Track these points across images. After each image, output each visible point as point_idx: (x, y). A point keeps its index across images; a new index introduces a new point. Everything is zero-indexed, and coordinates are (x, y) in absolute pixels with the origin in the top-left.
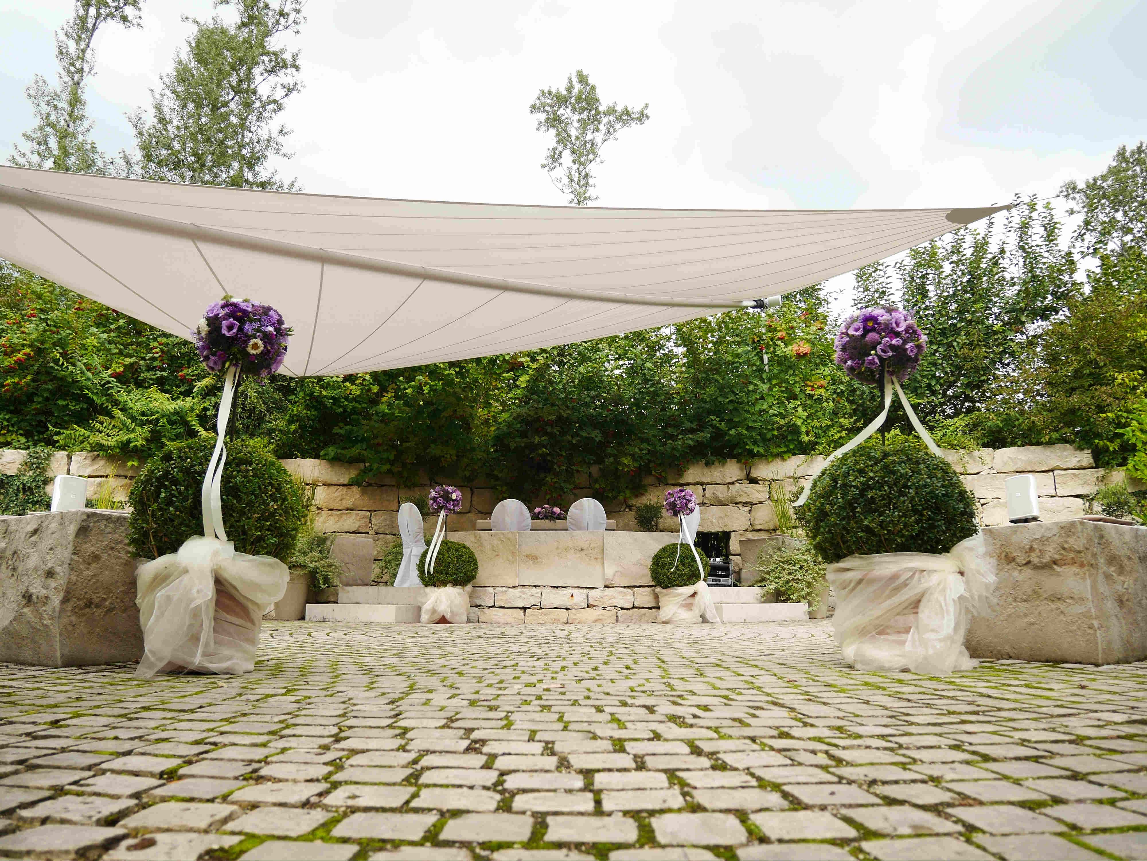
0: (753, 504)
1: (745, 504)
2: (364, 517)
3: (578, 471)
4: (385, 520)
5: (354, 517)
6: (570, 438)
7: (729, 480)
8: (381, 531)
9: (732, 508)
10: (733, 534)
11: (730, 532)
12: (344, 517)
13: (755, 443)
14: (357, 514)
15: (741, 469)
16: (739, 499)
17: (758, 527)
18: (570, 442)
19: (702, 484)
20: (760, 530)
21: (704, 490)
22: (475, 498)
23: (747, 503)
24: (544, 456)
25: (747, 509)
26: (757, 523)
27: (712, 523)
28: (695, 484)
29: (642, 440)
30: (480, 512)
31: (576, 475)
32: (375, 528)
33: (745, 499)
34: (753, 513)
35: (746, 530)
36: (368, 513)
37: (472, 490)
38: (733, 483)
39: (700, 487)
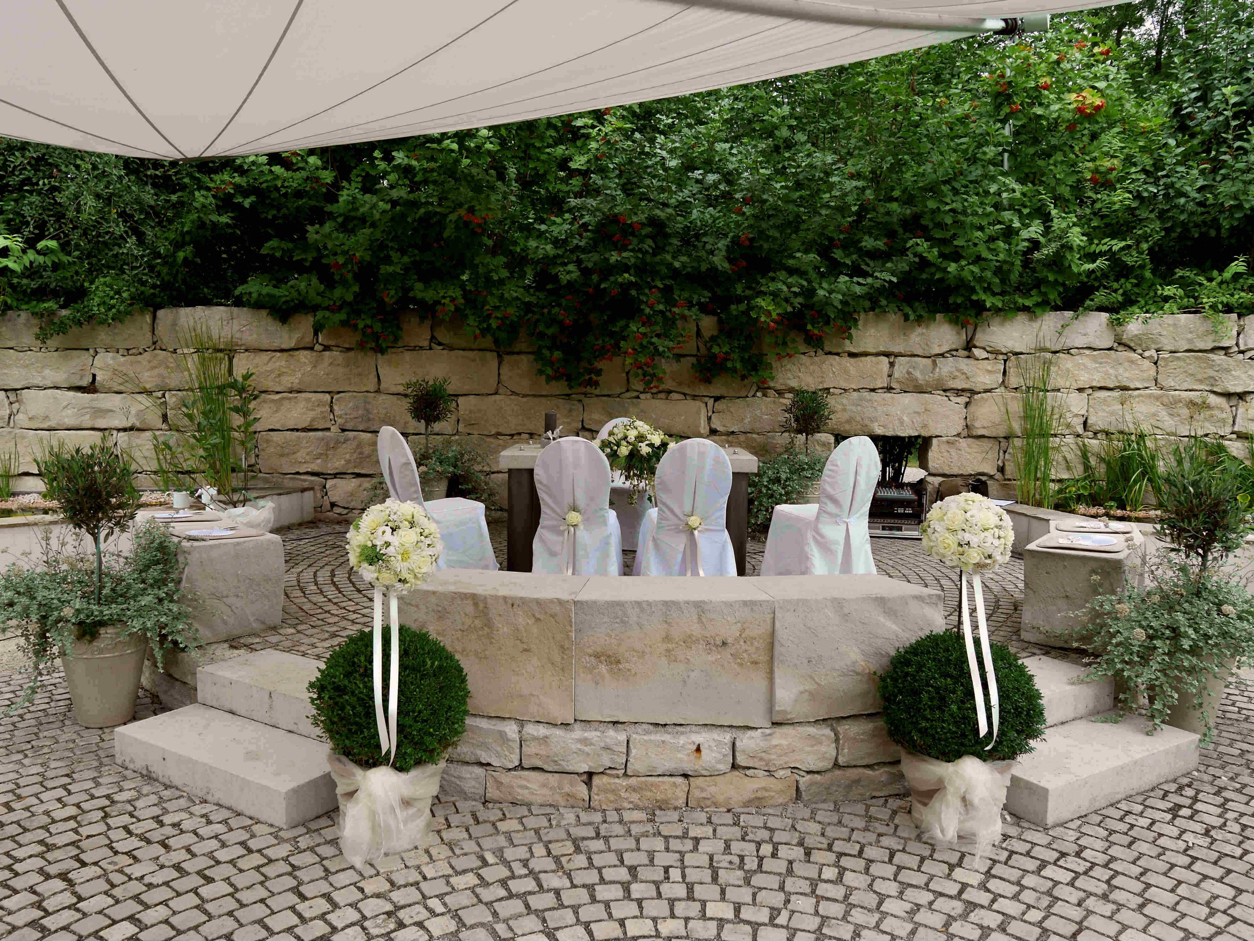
0: (973, 392)
1: (959, 392)
2: (320, 404)
3: (684, 317)
4: (356, 408)
5: (302, 405)
6: (669, 257)
7: (937, 351)
8: (349, 426)
9: (938, 398)
10: (935, 441)
11: (931, 438)
12: (286, 402)
13: (988, 289)
14: (308, 400)
15: (958, 333)
16: (952, 384)
17: (980, 432)
18: (670, 266)
19: (887, 355)
20: (983, 436)
21: (892, 364)
22: (505, 370)
23: (963, 390)
24: (626, 287)
25: (963, 400)
26: (977, 424)
27: (902, 422)
28: (877, 354)
29: (792, 271)
30: (513, 393)
31: (679, 323)
32: (339, 421)
33: (959, 384)
34: (972, 408)
35: (958, 435)
36: (328, 397)
37: (500, 356)
38: (942, 355)
39: (885, 360)
